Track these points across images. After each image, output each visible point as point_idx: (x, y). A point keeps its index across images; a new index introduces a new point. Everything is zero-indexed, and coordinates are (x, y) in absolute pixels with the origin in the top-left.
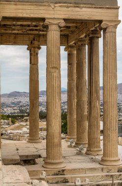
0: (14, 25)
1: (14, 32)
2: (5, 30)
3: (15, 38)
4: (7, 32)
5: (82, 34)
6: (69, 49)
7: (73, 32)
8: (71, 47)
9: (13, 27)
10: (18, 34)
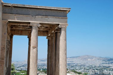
0: (19, 26)
1: (20, 29)
2: (16, 28)
3: (21, 32)
4: (17, 29)
5: (53, 31)
6: (49, 38)
9: (19, 27)
10: (23, 30)
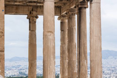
1: (16, 3)
2: (9, 2)
3: (17, 9)
5: (73, 5)
6: (62, 18)
7: (65, 4)
8: (63, 16)
10: (19, 5)
